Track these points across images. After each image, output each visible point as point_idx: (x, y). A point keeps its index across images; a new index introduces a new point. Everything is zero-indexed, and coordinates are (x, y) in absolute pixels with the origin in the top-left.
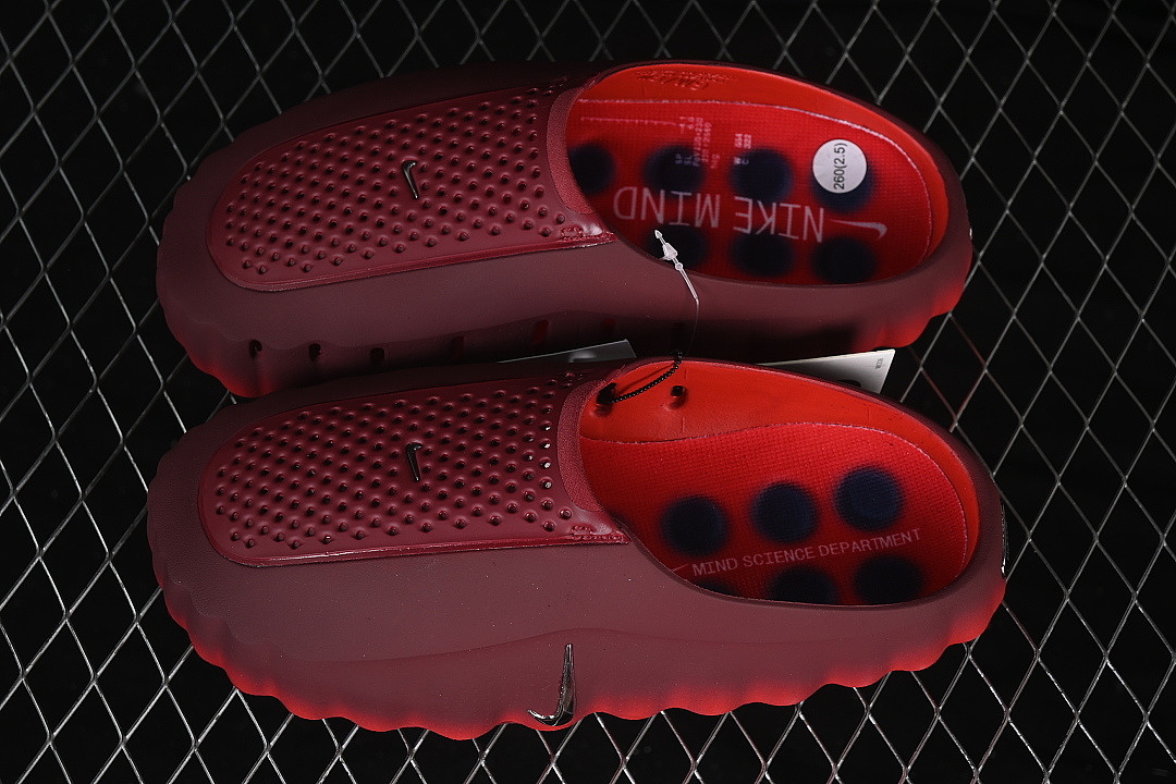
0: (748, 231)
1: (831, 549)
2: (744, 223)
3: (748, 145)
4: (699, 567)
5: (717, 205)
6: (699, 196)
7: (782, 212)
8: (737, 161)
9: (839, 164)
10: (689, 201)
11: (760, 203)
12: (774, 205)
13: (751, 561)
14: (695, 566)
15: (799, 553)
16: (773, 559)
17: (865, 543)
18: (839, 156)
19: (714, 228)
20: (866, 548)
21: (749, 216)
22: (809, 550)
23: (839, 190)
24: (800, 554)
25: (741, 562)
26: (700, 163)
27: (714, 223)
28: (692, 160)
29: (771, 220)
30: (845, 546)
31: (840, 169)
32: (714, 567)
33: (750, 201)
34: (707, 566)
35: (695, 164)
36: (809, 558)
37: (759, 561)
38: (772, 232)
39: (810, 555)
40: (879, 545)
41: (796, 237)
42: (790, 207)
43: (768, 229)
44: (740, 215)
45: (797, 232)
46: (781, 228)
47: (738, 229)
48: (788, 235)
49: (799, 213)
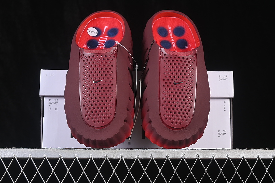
0: (104, 47)
3: (86, 45)
8: (89, 48)
9: (92, 32)
11: (98, 45)
12: (99, 43)
18: (90, 31)
21: (101, 46)
23: (97, 33)
29: (102, 43)
31: (93, 32)
33: (97, 46)
38: (105, 43)
41: (106, 40)
42: (99, 40)
43: (104, 44)
44: (100, 48)
45: (105, 39)
46: (104, 42)
47: (104, 48)
48: (106, 41)
49: (101, 39)
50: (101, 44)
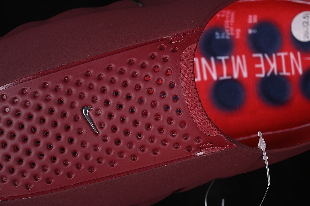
0: (262, 75)
2: (260, 71)
3: (255, 21)
5: (244, 62)
6: (233, 58)
7: (279, 59)
8: (250, 31)
10: (229, 63)
11: (267, 56)
12: (274, 55)
18: (305, 21)
19: (246, 79)
21: (263, 66)
23: (306, 40)
26: (230, 36)
27: (245, 74)
28: (226, 35)
29: (273, 66)
33: (260, 55)
35: (228, 37)
38: (276, 73)
41: (288, 74)
42: (282, 55)
43: (273, 71)
44: (257, 66)
45: (289, 69)
46: (280, 69)
47: (258, 75)
48: (285, 73)
49: (288, 58)
50: (272, 61)
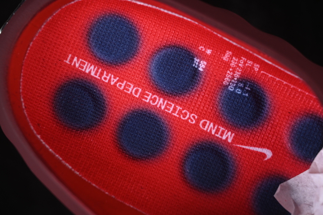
1: (132, 89)
4: (227, 138)
13: (191, 117)
14: (230, 140)
15: (154, 102)
16: (175, 109)
17: (105, 79)
20: (107, 75)
22: (147, 99)
24: (154, 100)
25: (198, 121)
30: (120, 86)
32: (217, 131)
34: (222, 135)
36: (151, 94)
37: (186, 114)
39: (148, 95)
40: (97, 72)
